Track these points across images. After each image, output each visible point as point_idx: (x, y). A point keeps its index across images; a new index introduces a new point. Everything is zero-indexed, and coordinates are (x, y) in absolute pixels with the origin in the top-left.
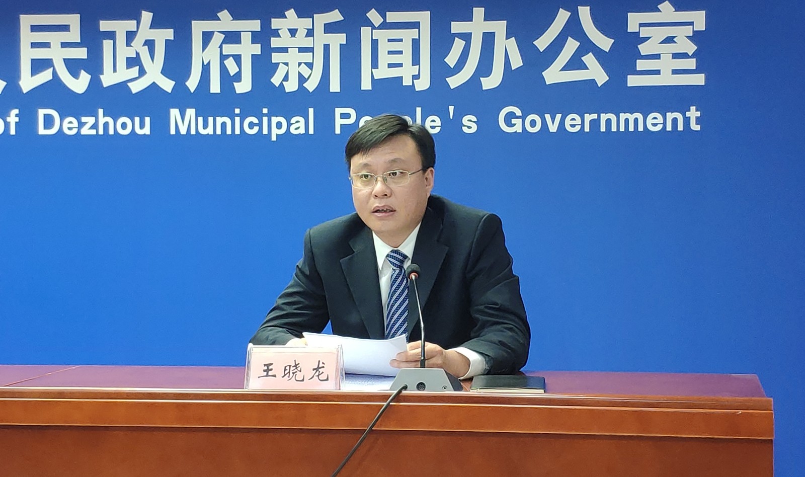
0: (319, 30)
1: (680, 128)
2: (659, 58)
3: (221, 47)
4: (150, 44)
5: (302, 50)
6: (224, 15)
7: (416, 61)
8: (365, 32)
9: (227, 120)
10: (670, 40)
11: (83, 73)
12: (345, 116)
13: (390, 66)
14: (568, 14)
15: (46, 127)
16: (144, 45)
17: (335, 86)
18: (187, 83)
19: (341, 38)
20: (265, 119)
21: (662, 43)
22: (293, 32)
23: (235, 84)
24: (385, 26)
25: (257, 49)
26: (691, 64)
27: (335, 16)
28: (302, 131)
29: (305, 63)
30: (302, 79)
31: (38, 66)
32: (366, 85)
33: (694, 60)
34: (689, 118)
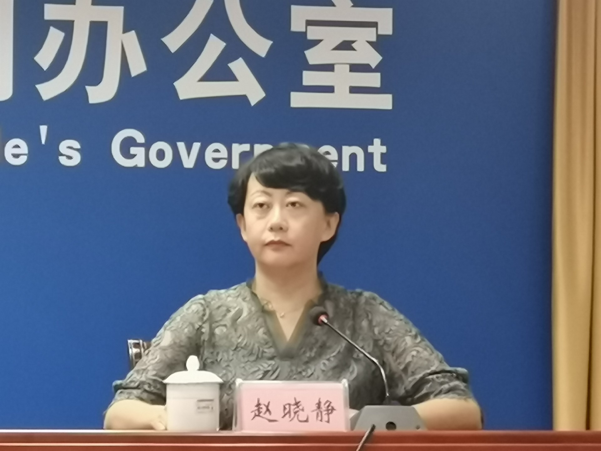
1: (361, 167)
2: (332, 70)
10: (346, 46)
21: (336, 48)
26: (375, 80)
33: (378, 75)
34: (372, 154)
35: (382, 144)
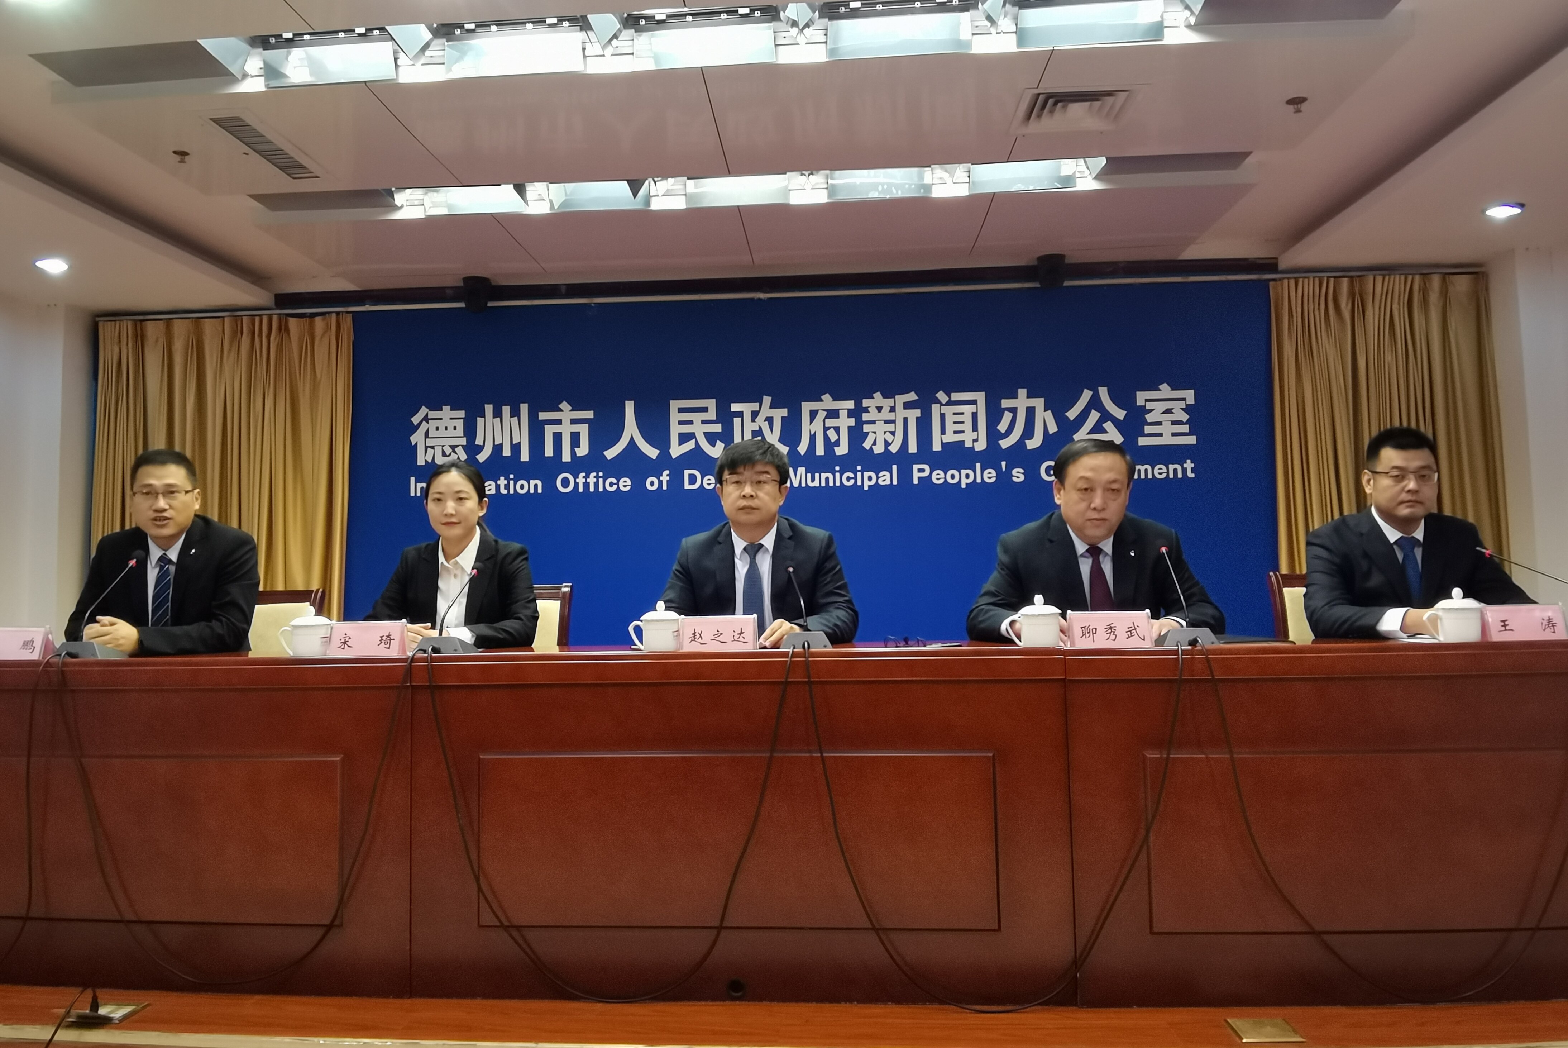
0: (899, 407)
1: (1180, 475)
2: (1161, 424)
3: (824, 421)
4: (770, 420)
5: (886, 422)
6: (827, 397)
7: (975, 428)
8: (935, 408)
9: (830, 476)
10: (1168, 411)
11: (718, 442)
12: (921, 470)
13: (955, 432)
14: (1091, 393)
15: (690, 484)
16: (765, 421)
17: (913, 448)
18: (798, 449)
19: (917, 413)
20: (859, 474)
21: (1163, 413)
22: (879, 409)
23: (836, 448)
24: (950, 403)
25: (852, 422)
26: (1185, 428)
27: (912, 396)
28: (888, 482)
29: (890, 432)
30: (887, 444)
31: (684, 438)
32: (937, 447)
33: (1188, 426)
34: (1186, 468)
35: (1192, 462)
